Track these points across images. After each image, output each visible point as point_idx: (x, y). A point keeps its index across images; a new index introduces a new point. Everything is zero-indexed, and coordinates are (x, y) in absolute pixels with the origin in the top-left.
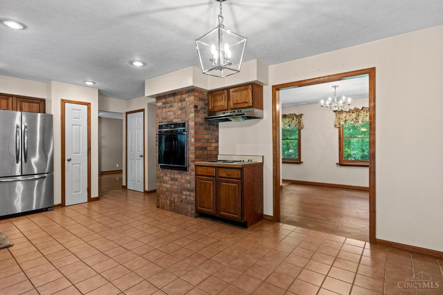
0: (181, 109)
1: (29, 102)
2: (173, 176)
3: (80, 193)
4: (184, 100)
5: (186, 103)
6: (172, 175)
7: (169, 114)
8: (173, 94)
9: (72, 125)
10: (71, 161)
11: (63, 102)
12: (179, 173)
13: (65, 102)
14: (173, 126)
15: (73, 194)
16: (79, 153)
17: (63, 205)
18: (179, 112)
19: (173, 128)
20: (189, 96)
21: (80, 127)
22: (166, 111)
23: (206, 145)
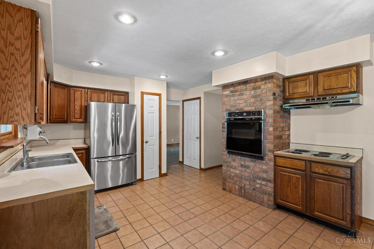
0: (255, 97)
1: (118, 95)
2: (243, 163)
3: (154, 169)
4: (259, 88)
5: (262, 91)
6: (241, 162)
7: (238, 102)
8: (245, 82)
9: (149, 113)
10: (147, 143)
11: (143, 94)
12: (251, 161)
13: (144, 94)
14: (245, 114)
15: (149, 170)
16: (153, 136)
17: (142, 180)
18: (252, 100)
19: (245, 116)
20: (266, 83)
21: (154, 115)
22: (234, 99)
23: (282, 134)
